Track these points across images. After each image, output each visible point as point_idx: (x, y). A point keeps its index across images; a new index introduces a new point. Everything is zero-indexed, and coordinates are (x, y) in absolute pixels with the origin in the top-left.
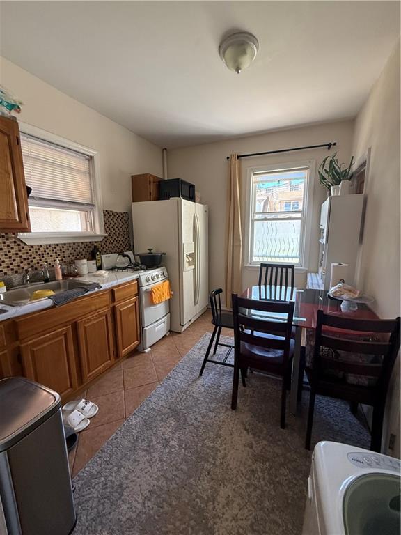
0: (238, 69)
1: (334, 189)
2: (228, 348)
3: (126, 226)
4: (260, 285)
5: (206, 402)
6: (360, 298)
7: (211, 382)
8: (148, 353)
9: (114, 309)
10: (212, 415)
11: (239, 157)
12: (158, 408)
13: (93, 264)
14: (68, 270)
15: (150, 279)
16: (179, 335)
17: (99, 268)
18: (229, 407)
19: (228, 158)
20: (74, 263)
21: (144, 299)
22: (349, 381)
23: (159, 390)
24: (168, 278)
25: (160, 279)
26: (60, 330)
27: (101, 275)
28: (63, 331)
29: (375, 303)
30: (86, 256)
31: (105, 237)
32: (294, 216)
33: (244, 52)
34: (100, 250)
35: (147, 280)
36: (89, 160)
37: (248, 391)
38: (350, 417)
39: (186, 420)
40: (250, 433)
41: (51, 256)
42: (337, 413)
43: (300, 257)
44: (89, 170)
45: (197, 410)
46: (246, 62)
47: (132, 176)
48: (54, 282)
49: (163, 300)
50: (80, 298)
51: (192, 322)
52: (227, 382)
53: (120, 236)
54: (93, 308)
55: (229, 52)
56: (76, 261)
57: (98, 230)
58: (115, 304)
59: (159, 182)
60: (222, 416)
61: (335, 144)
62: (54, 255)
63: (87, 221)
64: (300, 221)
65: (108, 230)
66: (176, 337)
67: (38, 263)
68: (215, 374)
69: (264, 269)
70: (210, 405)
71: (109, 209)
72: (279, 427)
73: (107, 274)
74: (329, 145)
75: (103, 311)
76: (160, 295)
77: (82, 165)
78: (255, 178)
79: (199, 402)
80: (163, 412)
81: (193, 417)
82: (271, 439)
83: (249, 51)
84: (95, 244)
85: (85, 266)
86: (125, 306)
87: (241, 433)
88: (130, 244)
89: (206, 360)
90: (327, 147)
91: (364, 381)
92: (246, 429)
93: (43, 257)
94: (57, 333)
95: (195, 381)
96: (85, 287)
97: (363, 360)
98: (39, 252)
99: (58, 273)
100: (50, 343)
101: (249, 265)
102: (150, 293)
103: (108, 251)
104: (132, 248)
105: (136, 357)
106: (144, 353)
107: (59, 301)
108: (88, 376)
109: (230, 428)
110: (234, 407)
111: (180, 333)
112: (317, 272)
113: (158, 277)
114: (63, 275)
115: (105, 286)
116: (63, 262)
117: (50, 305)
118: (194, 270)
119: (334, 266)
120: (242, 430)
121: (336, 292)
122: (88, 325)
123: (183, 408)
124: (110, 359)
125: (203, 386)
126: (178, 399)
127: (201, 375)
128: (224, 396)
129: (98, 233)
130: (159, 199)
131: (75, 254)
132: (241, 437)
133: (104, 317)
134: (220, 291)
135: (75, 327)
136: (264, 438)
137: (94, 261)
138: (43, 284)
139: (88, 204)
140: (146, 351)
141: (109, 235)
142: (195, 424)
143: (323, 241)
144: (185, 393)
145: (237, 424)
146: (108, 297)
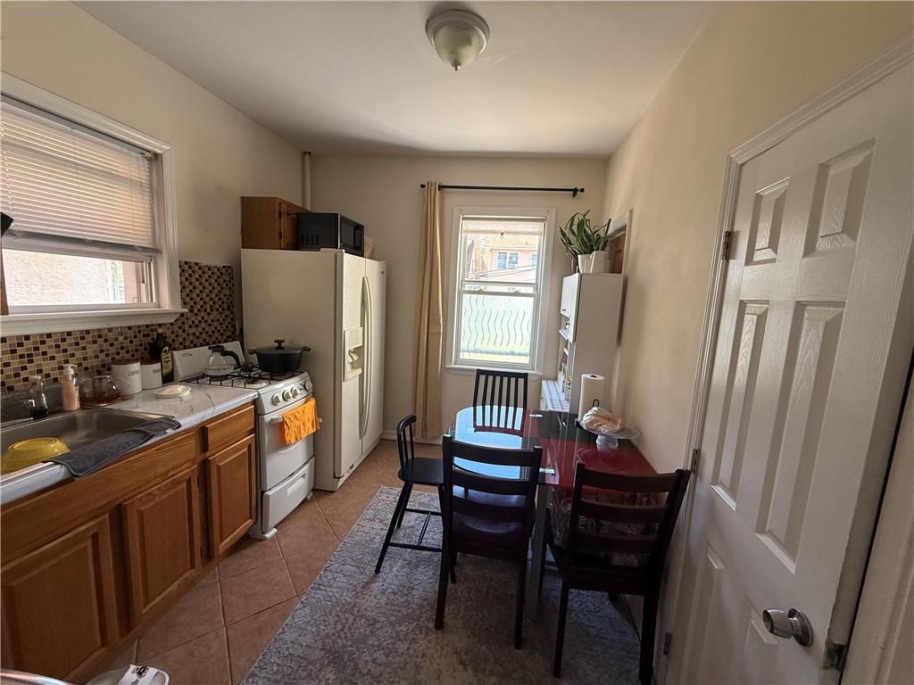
0: (456, 64)
1: (582, 259)
2: (424, 516)
3: (227, 292)
4: (475, 406)
5: (391, 623)
6: (622, 431)
7: (397, 582)
8: (272, 538)
9: (205, 467)
10: (402, 647)
11: (441, 187)
12: (299, 652)
13: (155, 371)
14: (94, 388)
15: (280, 398)
16: (331, 496)
17: (168, 379)
18: (431, 625)
19: (423, 186)
20: (109, 369)
21: (267, 437)
22: (613, 563)
23: (301, 614)
24: (314, 393)
25: (298, 397)
26: (82, 528)
27: (174, 396)
28: (88, 529)
29: (641, 437)
30: (138, 355)
31: (182, 315)
32: (522, 290)
33: (468, 41)
34: (169, 340)
35: (275, 402)
36: (150, 160)
37: (460, 590)
38: (610, 610)
39: (356, 667)
40: (469, 668)
41: (53, 358)
42: (592, 607)
43: (532, 354)
44: (151, 181)
45: (376, 643)
46: (469, 55)
47: (242, 197)
48: (59, 417)
49: (304, 435)
50: (132, 454)
51: (354, 468)
52: (426, 579)
53: (215, 312)
54: (160, 470)
55: (442, 34)
56: (114, 367)
57: (165, 300)
58: (208, 454)
59: (297, 214)
60: (421, 644)
61: (582, 190)
62: (60, 357)
63: (140, 280)
64: (531, 299)
65: (188, 299)
66: (326, 501)
67: (17, 375)
68: (402, 567)
69: (482, 378)
70: (398, 629)
71: (192, 260)
72: (513, 647)
73: (188, 393)
74: (575, 191)
75: (184, 472)
76: (299, 427)
77: (135, 169)
78: (467, 225)
79: (378, 626)
80: (312, 658)
81: (369, 658)
82: (502, 671)
83: (474, 41)
84: (160, 331)
85: (136, 376)
86: (226, 455)
87: (454, 670)
88: (234, 326)
89: (387, 543)
90: (572, 192)
91: (633, 560)
92: (462, 663)
93: (31, 361)
94: (74, 536)
95: (366, 585)
96: (142, 428)
97: (632, 531)
98: (21, 351)
99: (70, 396)
100: (55, 561)
101: (453, 366)
102: (280, 426)
103: (187, 343)
104: (239, 336)
105: (248, 551)
106: (264, 539)
107: (81, 466)
108: (144, 611)
109: (436, 666)
110: (439, 624)
111: (333, 492)
112: (555, 379)
113: (295, 394)
114: (82, 399)
115: (188, 422)
116: (82, 370)
117: (60, 478)
118: (361, 376)
119: (586, 379)
120: (456, 665)
121: (592, 423)
122: (147, 507)
123: (349, 643)
124: (193, 567)
125: (383, 592)
126: (339, 627)
127: (377, 571)
128: (421, 606)
129: (167, 305)
130: (296, 248)
131: (112, 350)
132: (455, 678)
133: (184, 485)
134: (413, 419)
135: (118, 515)
136: (491, 673)
137: (157, 366)
138: (30, 423)
139: (144, 249)
140: (268, 535)
141: (191, 311)
142: (373, 671)
143: (570, 336)
144: (350, 611)
145: (446, 656)
146: (193, 443)
